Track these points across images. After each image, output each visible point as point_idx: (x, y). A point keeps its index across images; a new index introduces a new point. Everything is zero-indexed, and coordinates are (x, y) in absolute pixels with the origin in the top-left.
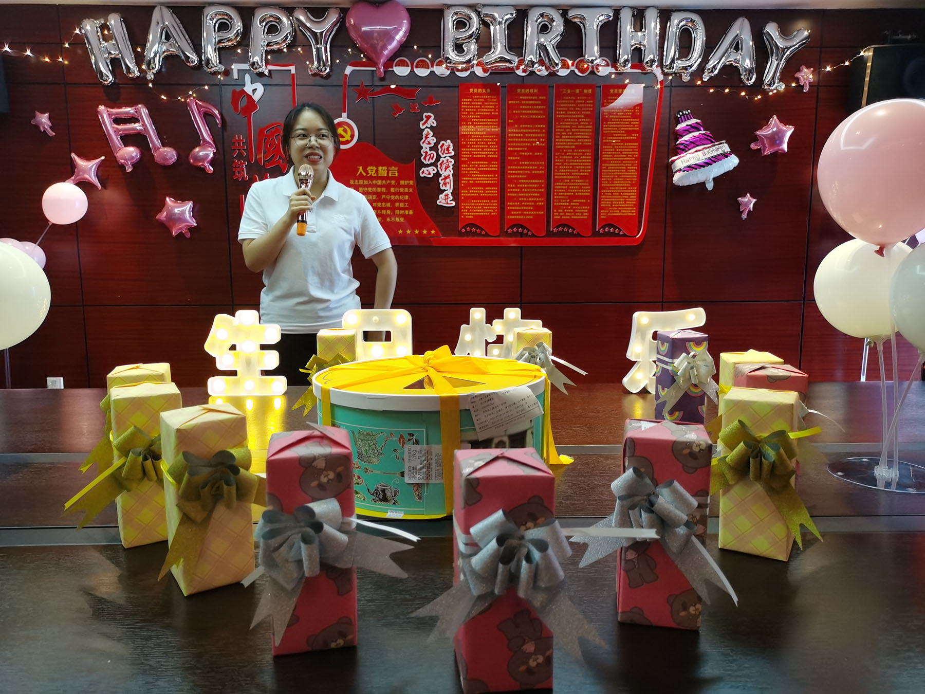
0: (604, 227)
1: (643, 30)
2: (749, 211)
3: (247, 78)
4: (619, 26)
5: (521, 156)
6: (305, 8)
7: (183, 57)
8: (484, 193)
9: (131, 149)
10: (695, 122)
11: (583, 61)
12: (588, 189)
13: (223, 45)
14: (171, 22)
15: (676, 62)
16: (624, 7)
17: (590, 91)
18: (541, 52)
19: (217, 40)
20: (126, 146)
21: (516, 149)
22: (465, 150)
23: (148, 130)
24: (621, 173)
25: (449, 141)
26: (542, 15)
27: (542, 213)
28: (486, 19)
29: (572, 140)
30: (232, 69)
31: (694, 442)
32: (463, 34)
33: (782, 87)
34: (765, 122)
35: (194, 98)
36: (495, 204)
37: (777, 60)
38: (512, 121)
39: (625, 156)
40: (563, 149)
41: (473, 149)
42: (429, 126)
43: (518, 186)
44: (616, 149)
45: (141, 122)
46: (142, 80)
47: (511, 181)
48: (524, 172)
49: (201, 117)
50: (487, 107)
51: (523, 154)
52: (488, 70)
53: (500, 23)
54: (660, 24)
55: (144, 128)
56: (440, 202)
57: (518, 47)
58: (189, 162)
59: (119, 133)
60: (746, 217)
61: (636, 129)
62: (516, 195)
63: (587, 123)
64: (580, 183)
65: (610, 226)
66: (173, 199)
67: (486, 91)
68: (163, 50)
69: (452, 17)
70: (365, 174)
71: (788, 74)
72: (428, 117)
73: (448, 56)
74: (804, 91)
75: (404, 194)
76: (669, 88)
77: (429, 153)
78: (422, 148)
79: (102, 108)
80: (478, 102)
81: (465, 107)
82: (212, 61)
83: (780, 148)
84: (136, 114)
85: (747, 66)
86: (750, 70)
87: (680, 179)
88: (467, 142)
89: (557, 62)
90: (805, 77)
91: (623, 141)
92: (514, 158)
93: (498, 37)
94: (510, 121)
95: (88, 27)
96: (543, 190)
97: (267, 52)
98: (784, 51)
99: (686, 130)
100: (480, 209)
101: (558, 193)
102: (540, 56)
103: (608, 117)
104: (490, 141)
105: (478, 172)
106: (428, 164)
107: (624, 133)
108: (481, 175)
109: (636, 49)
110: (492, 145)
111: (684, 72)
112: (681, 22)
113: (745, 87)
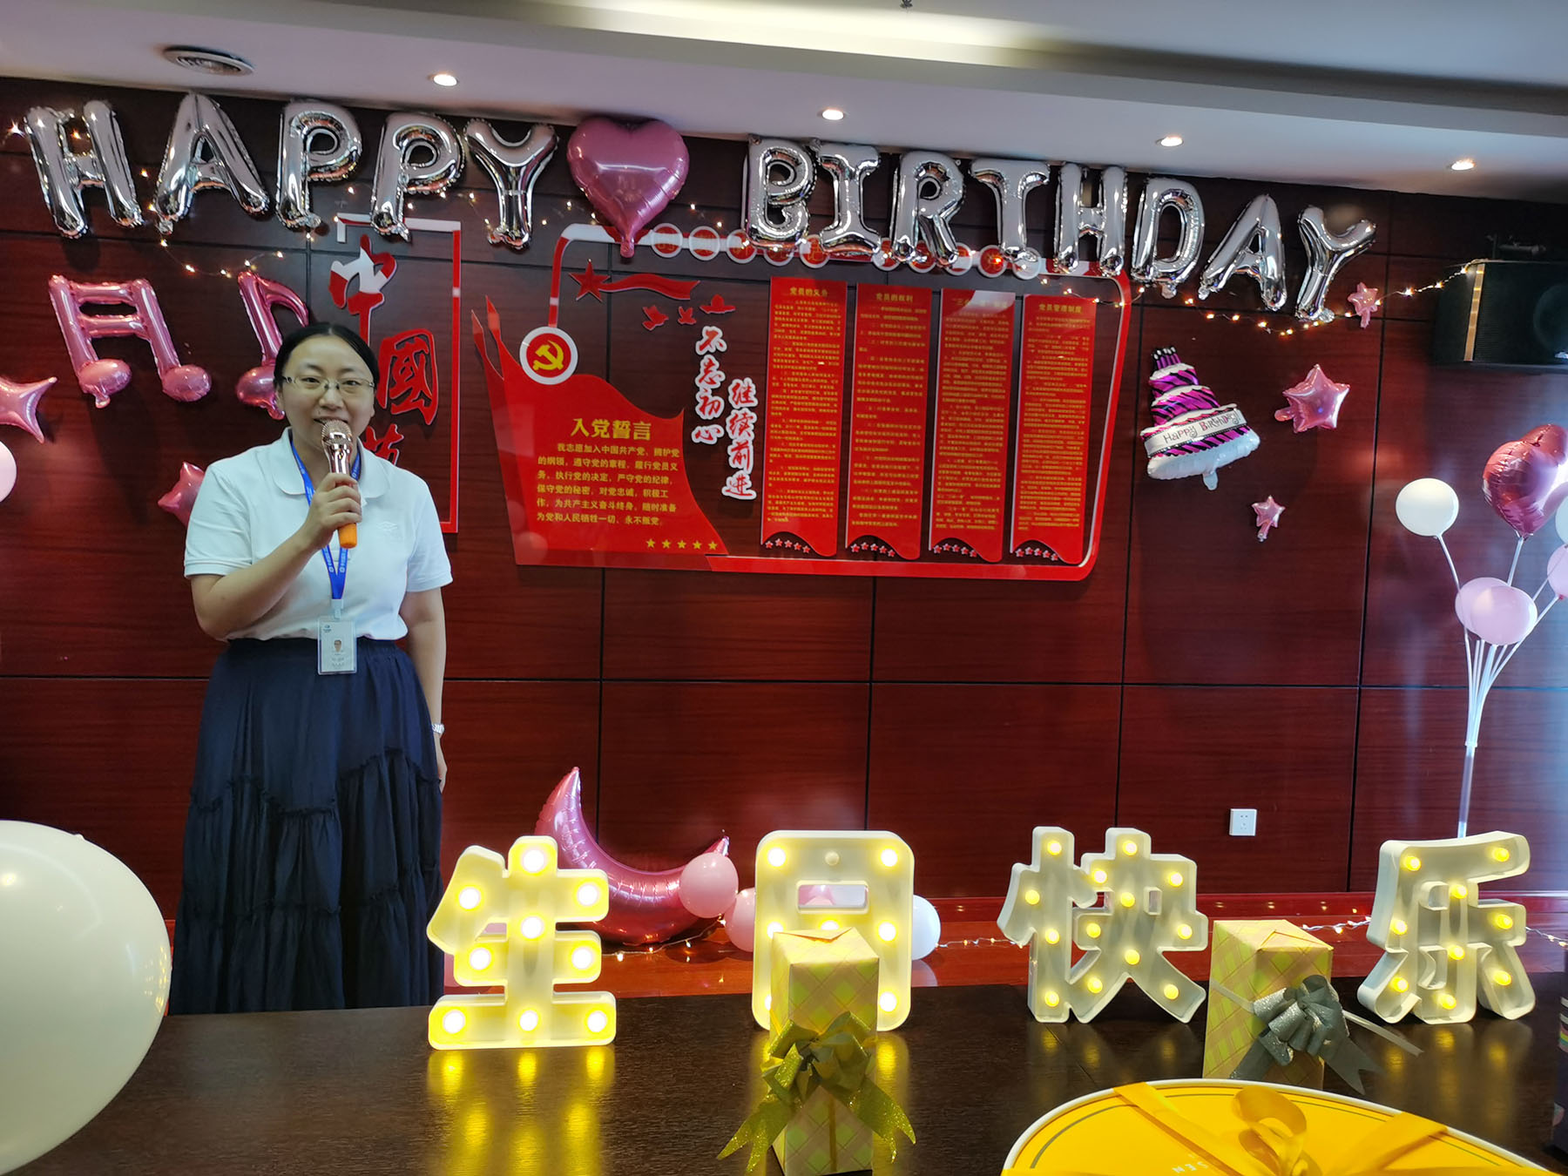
0: (1023, 547)
1: (1098, 205)
2: (1272, 527)
4: (1058, 196)
5: (879, 413)
6: (488, 120)
7: (236, 194)
8: (811, 477)
9: (112, 364)
10: (1185, 369)
11: (996, 252)
12: (996, 477)
13: (321, 176)
14: (216, 125)
15: (1153, 263)
16: (1068, 163)
18: (922, 232)
19: (308, 167)
20: (101, 357)
21: (871, 400)
22: (777, 396)
23: (152, 328)
24: (1054, 452)
25: (748, 380)
26: (926, 167)
27: (915, 517)
28: (829, 167)
29: (972, 389)
30: (336, 224)
32: (783, 190)
33: (1328, 318)
34: (1301, 375)
36: (830, 497)
37: (1321, 271)
38: (865, 350)
40: (955, 404)
41: (792, 397)
42: (713, 350)
43: (873, 466)
44: (1047, 409)
45: (138, 313)
46: (147, 233)
47: (858, 457)
48: (884, 441)
49: (267, 314)
50: (821, 321)
51: (884, 409)
52: (825, 257)
53: (852, 176)
54: (1128, 196)
55: (146, 328)
56: (728, 491)
57: (882, 220)
58: (236, 396)
59: (92, 332)
60: (1265, 537)
61: (1082, 375)
62: (868, 482)
63: (998, 361)
65: (1034, 544)
66: (196, 468)
67: (820, 293)
68: (197, 178)
69: (764, 158)
70: (586, 433)
71: (1339, 294)
72: (713, 334)
73: (753, 226)
74: (1362, 325)
75: (661, 473)
76: (1139, 308)
77: (711, 399)
78: (698, 389)
79: (58, 280)
80: (805, 312)
81: (780, 319)
82: (295, 206)
83: (1325, 420)
84: (129, 298)
85: (1273, 275)
86: (1278, 284)
87: (1162, 468)
88: (781, 383)
89: (950, 250)
90: (1365, 302)
91: (1060, 396)
92: (866, 416)
93: (847, 201)
94: (861, 349)
95: (40, 124)
96: (917, 476)
97: (407, 196)
98: (1335, 254)
99: (1169, 383)
100: (801, 506)
101: (944, 481)
102: (920, 237)
103: (1036, 353)
104: (824, 384)
105: (801, 439)
106: (707, 420)
107: (1062, 382)
108: (805, 445)
109: (1087, 236)
110: (827, 390)
111: (1167, 284)
112: (1165, 195)
113: (1267, 313)
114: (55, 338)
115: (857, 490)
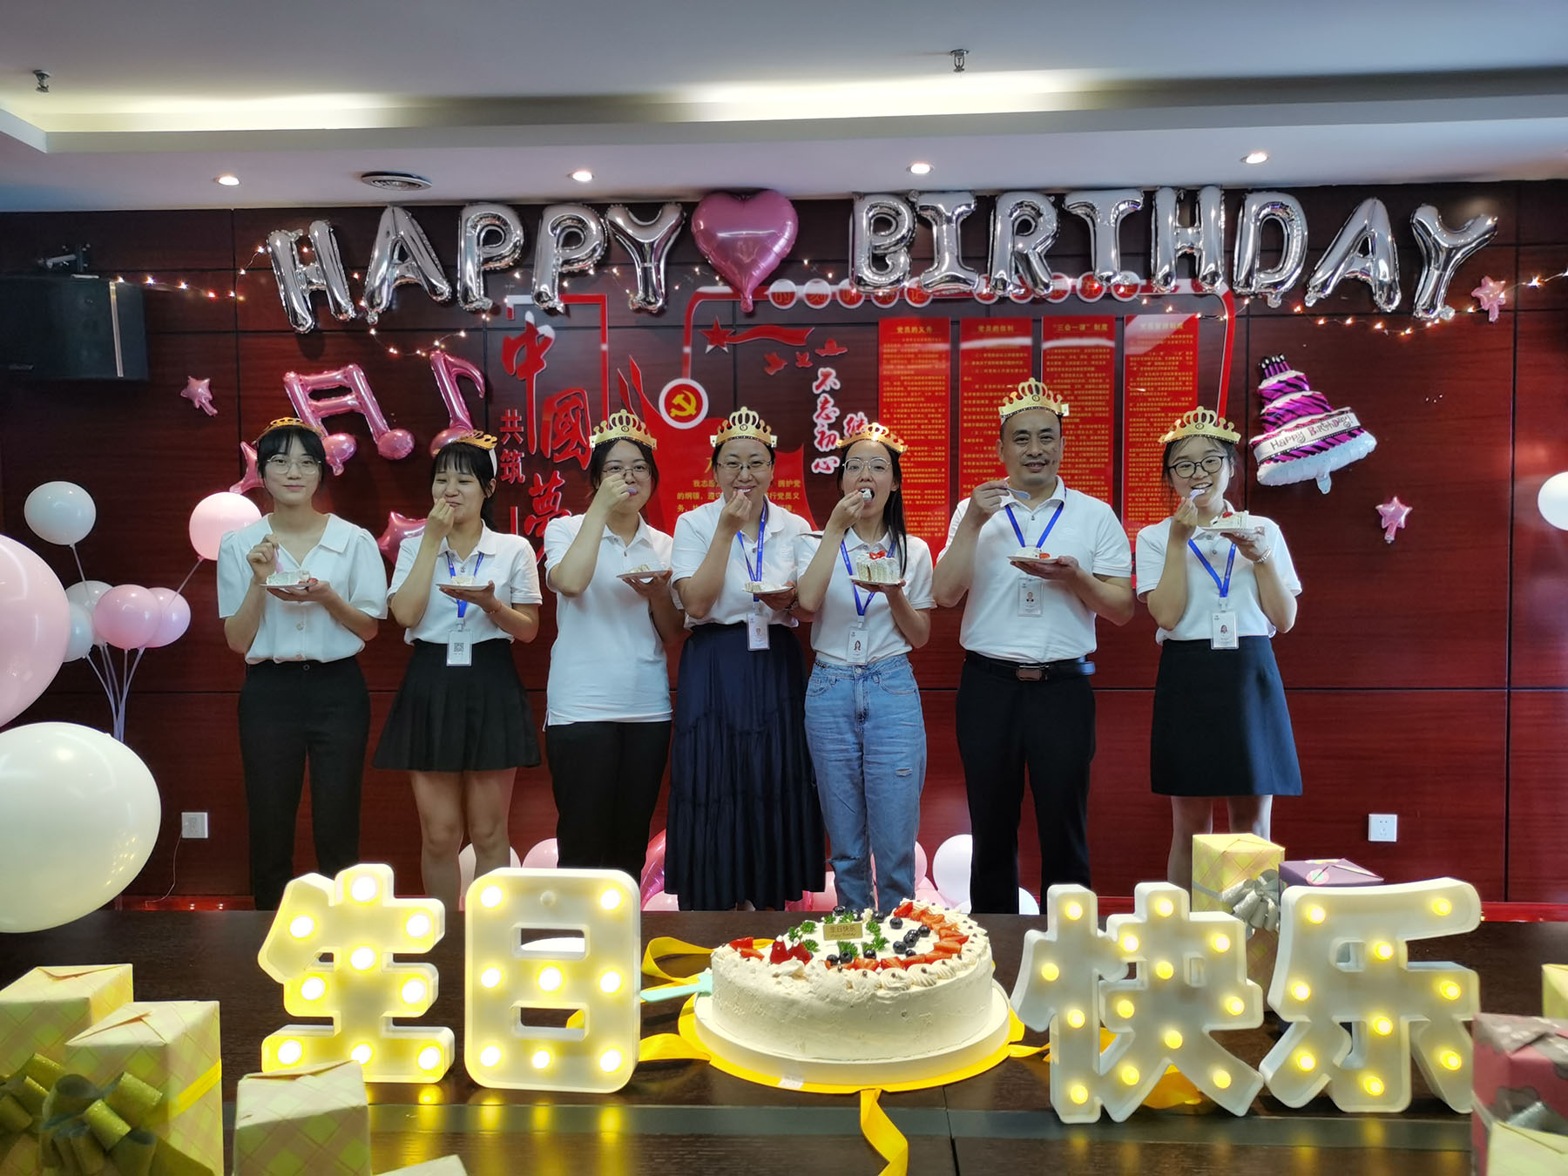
1: (1196, 224)
2: (1399, 529)
3: (529, 319)
4: (1153, 219)
5: (985, 437)
6: (625, 205)
7: (426, 287)
8: (922, 500)
9: (340, 438)
10: (1294, 375)
11: (1091, 279)
12: (1104, 491)
13: (492, 266)
14: (408, 231)
15: (1256, 275)
16: (1162, 187)
17: (1105, 327)
18: (1019, 266)
19: (481, 259)
20: (330, 433)
21: (977, 425)
23: (365, 403)
25: (861, 414)
26: (1020, 205)
28: (927, 214)
30: (505, 304)
32: (886, 239)
33: (1450, 315)
36: (941, 519)
37: (1438, 269)
38: (970, 379)
41: (901, 427)
42: (828, 389)
44: (1152, 423)
45: (354, 392)
46: (359, 325)
47: (969, 479)
48: (991, 463)
49: (451, 381)
50: (926, 356)
51: (990, 432)
52: (928, 297)
53: (949, 220)
54: (1226, 211)
55: (360, 403)
57: (980, 258)
59: (321, 413)
60: (1393, 539)
61: (1186, 388)
63: (1101, 381)
64: (1089, 480)
66: (399, 516)
67: (924, 330)
68: (396, 276)
69: (867, 213)
71: (1461, 287)
72: (826, 376)
73: (860, 274)
74: (1491, 319)
76: (1244, 319)
77: (828, 433)
78: (815, 425)
79: (290, 375)
80: (910, 347)
81: (889, 356)
82: (472, 291)
84: (346, 381)
85: (1385, 277)
86: (1391, 285)
87: (1268, 475)
88: (891, 415)
89: (1046, 281)
90: (1491, 296)
91: (1164, 409)
92: (973, 440)
93: (945, 243)
94: (965, 379)
95: (278, 243)
97: (562, 276)
98: (1450, 252)
99: (1277, 391)
102: (1017, 271)
103: (1138, 370)
104: (931, 413)
105: (912, 465)
106: (825, 452)
107: (1166, 396)
108: (916, 470)
109: (1185, 255)
110: (934, 418)
111: (1272, 294)
112: (1264, 209)
113: (1382, 315)
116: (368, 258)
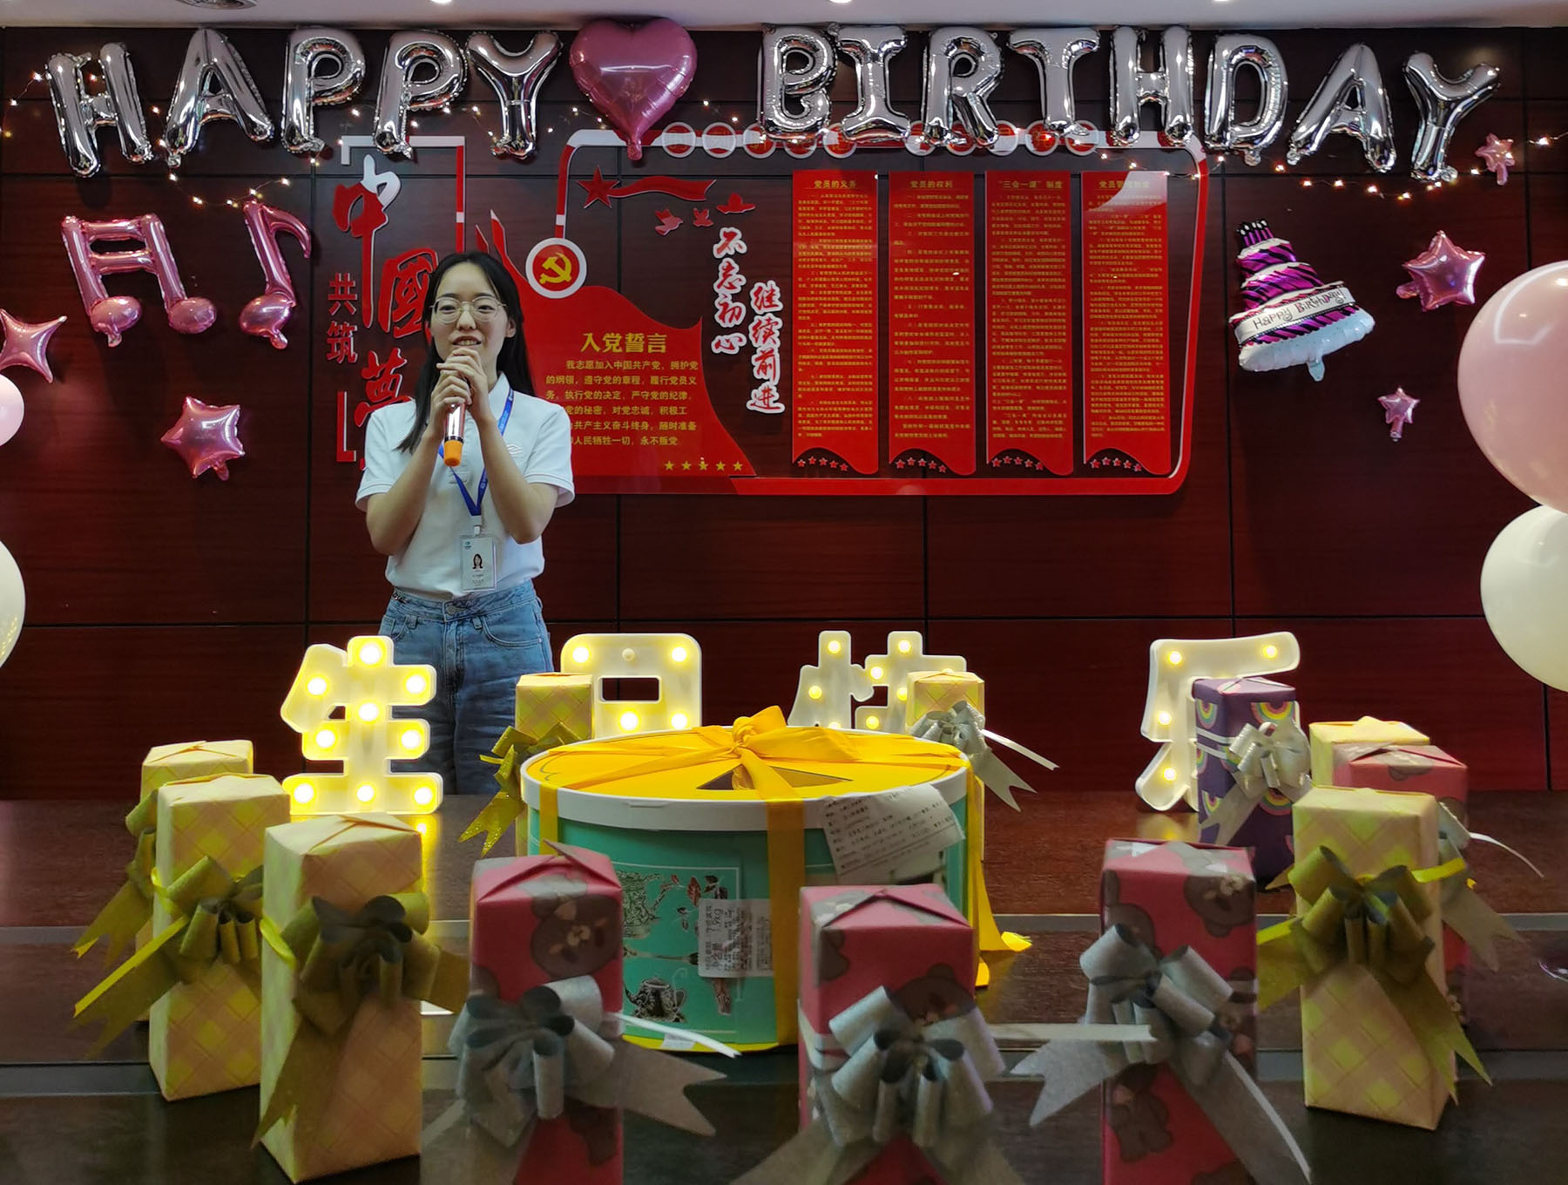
0: (1099, 456)
1: (1160, 70)
2: (1406, 424)
3: (369, 164)
4: (1111, 62)
5: (921, 312)
6: (489, 33)
7: (242, 123)
8: (846, 386)
9: (122, 301)
10: (1278, 244)
11: (1040, 128)
12: (1062, 378)
13: (325, 101)
14: (223, 58)
15: (1230, 128)
16: (1120, 26)
17: (1059, 184)
18: (957, 110)
19: (313, 92)
20: (111, 295)
21: (910, 297)
22: (804, 299)
23: (160, 262)
24: (1129, 346)
25: (772, 283)
26: (957, 43)
27: (968, 426)
28: (847, 50)
29: (1026, 280)
30: (340, 147)
31: (1222, 878)
32: (801, 78)
33: (1452, 177)
34: (1422, 245)
35: (259, 201)
36: (868, 409)
37: (1435, 124)
38: (901, 243)
39: (1136, 311)
40: (1006, 298)
41: (821, 299)
42: (732, 252)
43: (917, 371)
44: (1117, 297)
45: (147, 248)
46: (158, 166)
47: (901, 362)
48: (927, 343)
49: (269, 238)
50: (850, 215)
51: (926, 307)
52: (852, 145)
53: (875, 58)
54: (1194, 58)
55: (153, 260)
56: (754, 405)
57: (911, 102)
58: (239, 327)
59: (102, 270)
60: (1399, 436)
61: (1156, 257)
62: (911, 389)
63: (1055, 247)
64: (1045, 365)
65: (1112, 453)
66: (199, 402)
67: (848, 184)
68: (205, 111)
69: (779, 48)
70: (597, 349)
71: (1462, 149)
72: (730, 236)
73: (770, 119)
74: (1499, 183)
75: (679, 388)
76: (1219, 179)
77: (732, 305)
78: (717, 295)
79: (70, 220)
80: (831, 205)
81: (804, 215)
82: (300, 131)
83: (1459, 294)
84: (138, 233)
85: (1377, 134)
86: (1384, 143)
87: (1253, 358)
88: (808, 284)
89: (989, 129)
90: (1498, 156)
91: (1131, 282)
92: (906, 316)
93: (871, 85)
94: (897, 243)
95: (60, 69)
96: (968, 380)
97: (410, 114)
98: (1449, 106)
99: (1259, 261)
100: (835, 419)
101: (999, 385)
102: (956, 118)
103: (1099, 235)
104: (855, 283)
105: (833, 344)
106: (728, 328)
107: (1132, 267)
108: (838, 351)
109: (1148, 103)
110: (860, 289)
111: (1248, 148)
112: (1237, 53)
113: (1376, 177)
114: (69, 278)
115: (901, 398)
116: (171, 90)
